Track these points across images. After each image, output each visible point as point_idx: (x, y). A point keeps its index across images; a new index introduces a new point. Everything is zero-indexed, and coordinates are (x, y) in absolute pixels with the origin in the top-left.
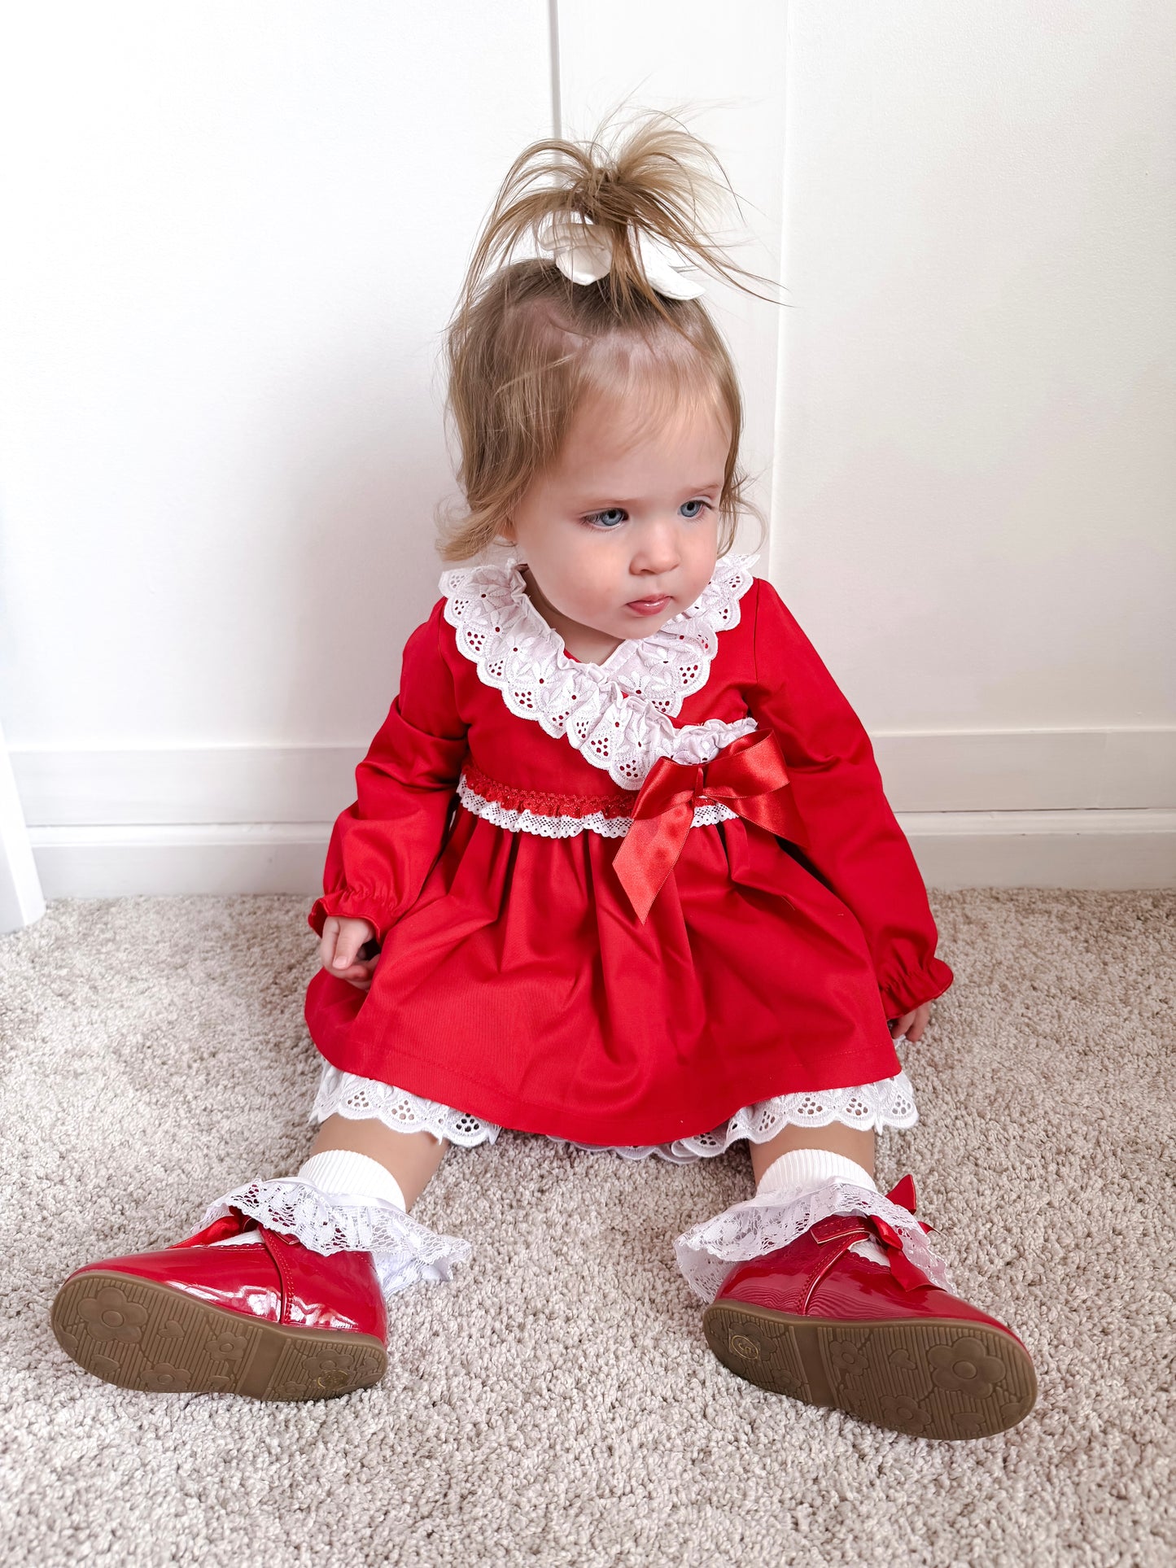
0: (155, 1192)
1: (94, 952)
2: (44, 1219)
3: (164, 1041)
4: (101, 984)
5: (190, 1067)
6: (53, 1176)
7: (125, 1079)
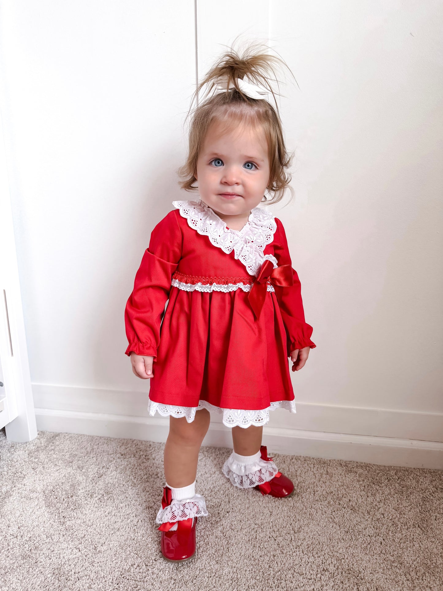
0: (41, 545)
1: (47, 453)
2: (8, 549)
3: (58, 490)
4: (46, 466)
5: (64, 500)
6: (14, 535)
7: (44, 502)
